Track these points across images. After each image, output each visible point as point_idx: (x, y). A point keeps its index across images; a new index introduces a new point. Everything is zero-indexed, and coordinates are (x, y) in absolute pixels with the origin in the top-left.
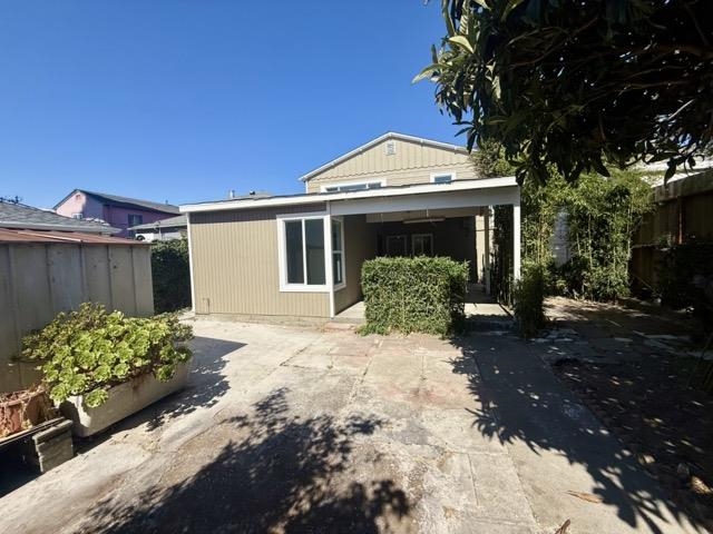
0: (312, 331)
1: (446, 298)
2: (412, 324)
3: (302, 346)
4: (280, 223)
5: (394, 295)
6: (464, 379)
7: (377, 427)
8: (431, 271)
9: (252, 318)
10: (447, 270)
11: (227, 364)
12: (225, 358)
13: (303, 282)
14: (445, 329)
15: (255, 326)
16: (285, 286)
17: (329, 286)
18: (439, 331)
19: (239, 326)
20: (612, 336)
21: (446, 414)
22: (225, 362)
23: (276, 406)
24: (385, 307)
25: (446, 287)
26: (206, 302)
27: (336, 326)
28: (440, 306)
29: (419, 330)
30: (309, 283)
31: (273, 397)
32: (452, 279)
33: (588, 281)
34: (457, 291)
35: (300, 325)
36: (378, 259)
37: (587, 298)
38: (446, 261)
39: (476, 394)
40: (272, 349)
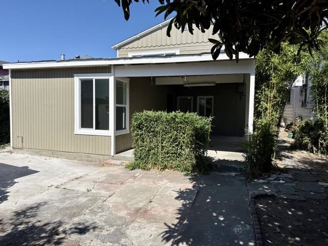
0: (95, 165)
1: (192, 144)
2: (166, 163)
3: (80, 175)
4: (77, 81)
5: (154, 140)
6: (179, 204)
7: (91, 231)
8: (181, 123)
9: (54, 153)
10: (192, 123)
11: (15, 185)
12: (16, 180)
13: (92, 128)
14: (191, 169)
15: (55, 159)
16: (79, 130)
17: (111, 132)
18: (186, 170)
19: (42, 158)
20: (318, 181)
21: (148, 226)
22: (15, 182)
23: (29, 214)
24: (147, 149)
25: (192, 136)
26: (20, 139)
27: (113, 162)
28: (187, 150)
29: (171, 168)
30: (97, 128)
31: (32, 208)
32: (195, 129)
33: (323, 139)
34: (200, 140)
35: (88, 161)
36: (145, 112)
37: (322, 153)
38: (193, 116)
39: (179, 214)
40: (56, 176)
